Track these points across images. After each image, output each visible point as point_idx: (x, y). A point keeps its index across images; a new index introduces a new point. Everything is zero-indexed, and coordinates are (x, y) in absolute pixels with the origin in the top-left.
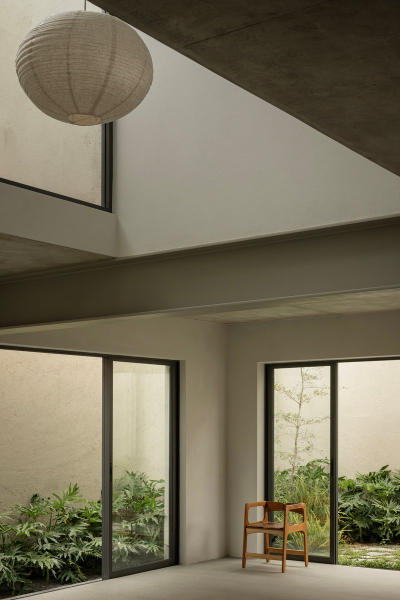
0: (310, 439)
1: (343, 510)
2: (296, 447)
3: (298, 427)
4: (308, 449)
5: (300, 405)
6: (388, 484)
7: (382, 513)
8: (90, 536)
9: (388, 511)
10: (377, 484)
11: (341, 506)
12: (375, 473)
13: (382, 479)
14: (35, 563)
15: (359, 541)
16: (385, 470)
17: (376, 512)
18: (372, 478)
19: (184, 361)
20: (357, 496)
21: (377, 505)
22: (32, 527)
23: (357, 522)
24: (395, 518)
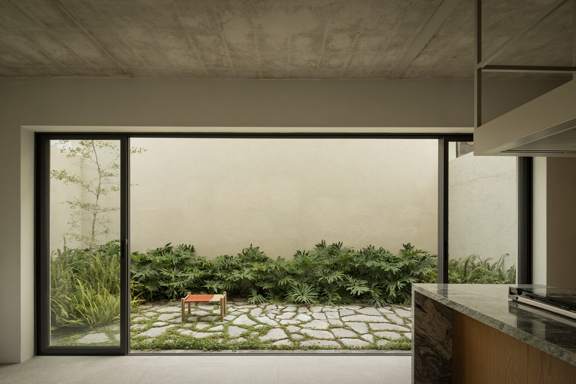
0: (107, 224)
1: (136, 279)
2: (93, 230)
3: (95, 215)
4: (106, 232)
5: (98, 196)
6: (171, 256)
7: (168, 279)
9: (173, 277)
10: (164, 257)
11: (135, 276)
12: (161, 248)
13: (167, 253)
15: (150, 301)
16: (169, 246)
17: (164, 278)
18: (159, 252)
20: (148, 267)
21: (165, 273)
23: (148, 288)
24: (179, 283)
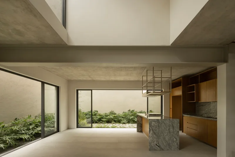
8: (35, 128)
14: (21, 137)
19: (60, 87)
22: (18, 127)
